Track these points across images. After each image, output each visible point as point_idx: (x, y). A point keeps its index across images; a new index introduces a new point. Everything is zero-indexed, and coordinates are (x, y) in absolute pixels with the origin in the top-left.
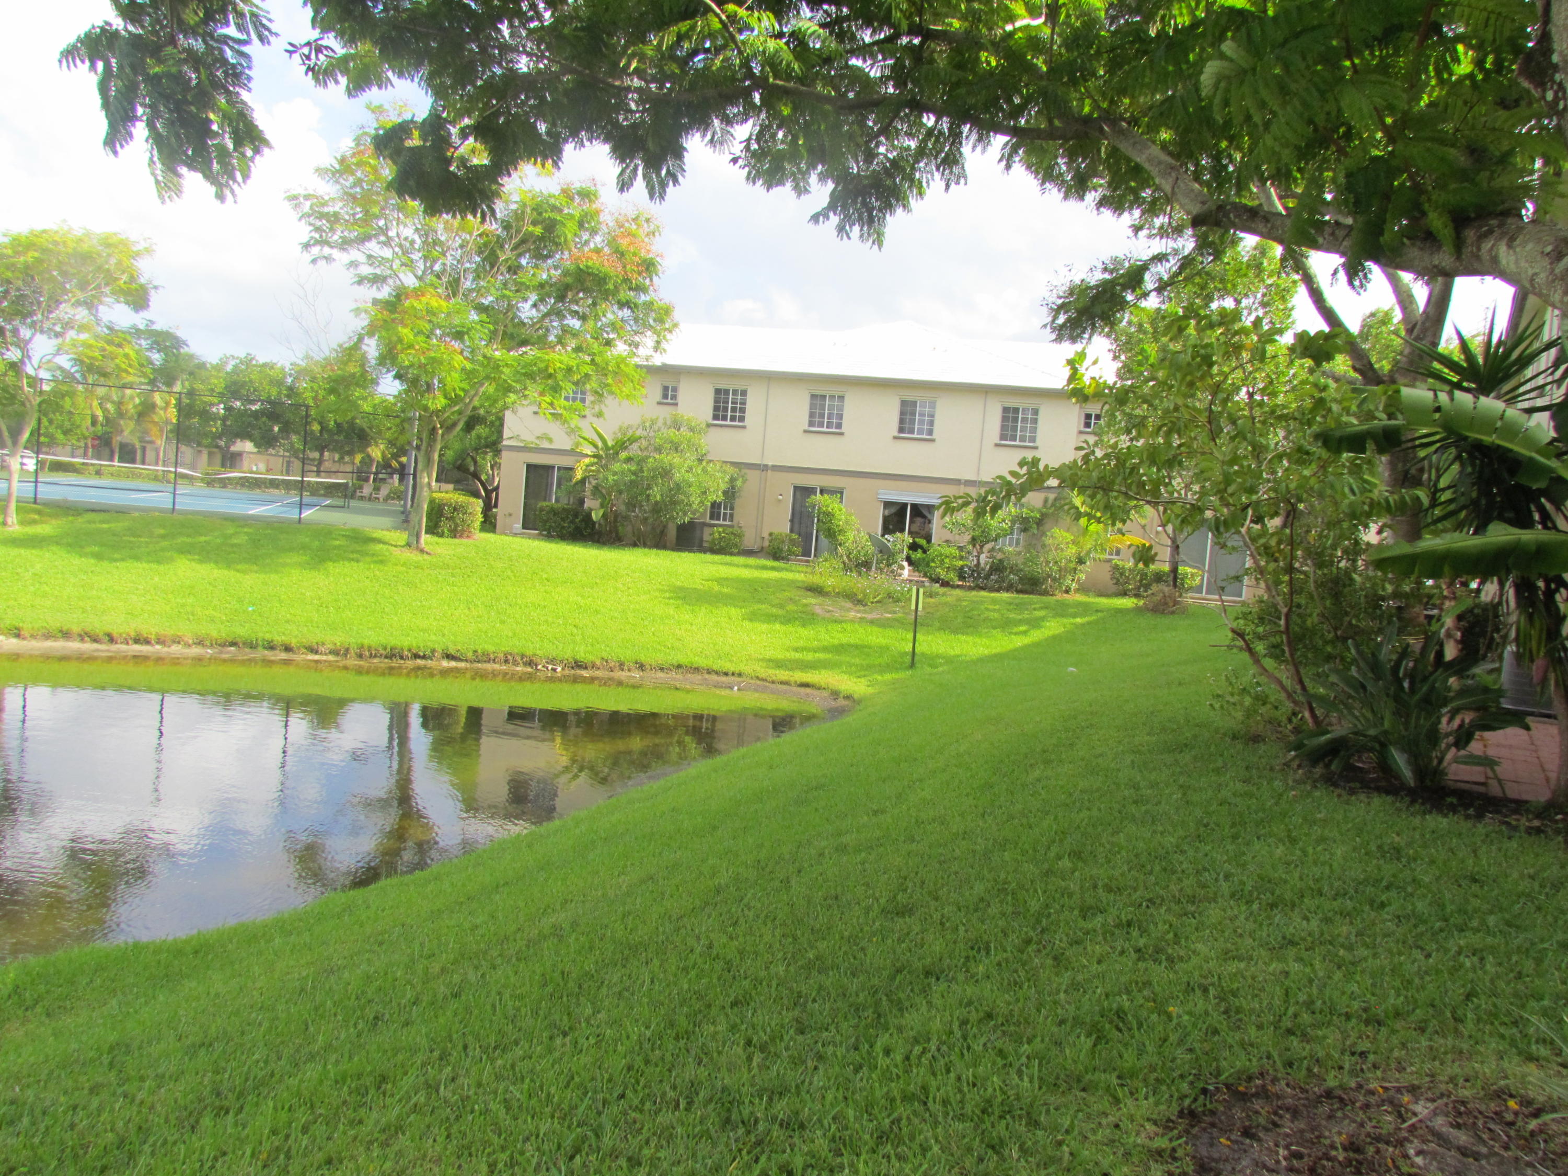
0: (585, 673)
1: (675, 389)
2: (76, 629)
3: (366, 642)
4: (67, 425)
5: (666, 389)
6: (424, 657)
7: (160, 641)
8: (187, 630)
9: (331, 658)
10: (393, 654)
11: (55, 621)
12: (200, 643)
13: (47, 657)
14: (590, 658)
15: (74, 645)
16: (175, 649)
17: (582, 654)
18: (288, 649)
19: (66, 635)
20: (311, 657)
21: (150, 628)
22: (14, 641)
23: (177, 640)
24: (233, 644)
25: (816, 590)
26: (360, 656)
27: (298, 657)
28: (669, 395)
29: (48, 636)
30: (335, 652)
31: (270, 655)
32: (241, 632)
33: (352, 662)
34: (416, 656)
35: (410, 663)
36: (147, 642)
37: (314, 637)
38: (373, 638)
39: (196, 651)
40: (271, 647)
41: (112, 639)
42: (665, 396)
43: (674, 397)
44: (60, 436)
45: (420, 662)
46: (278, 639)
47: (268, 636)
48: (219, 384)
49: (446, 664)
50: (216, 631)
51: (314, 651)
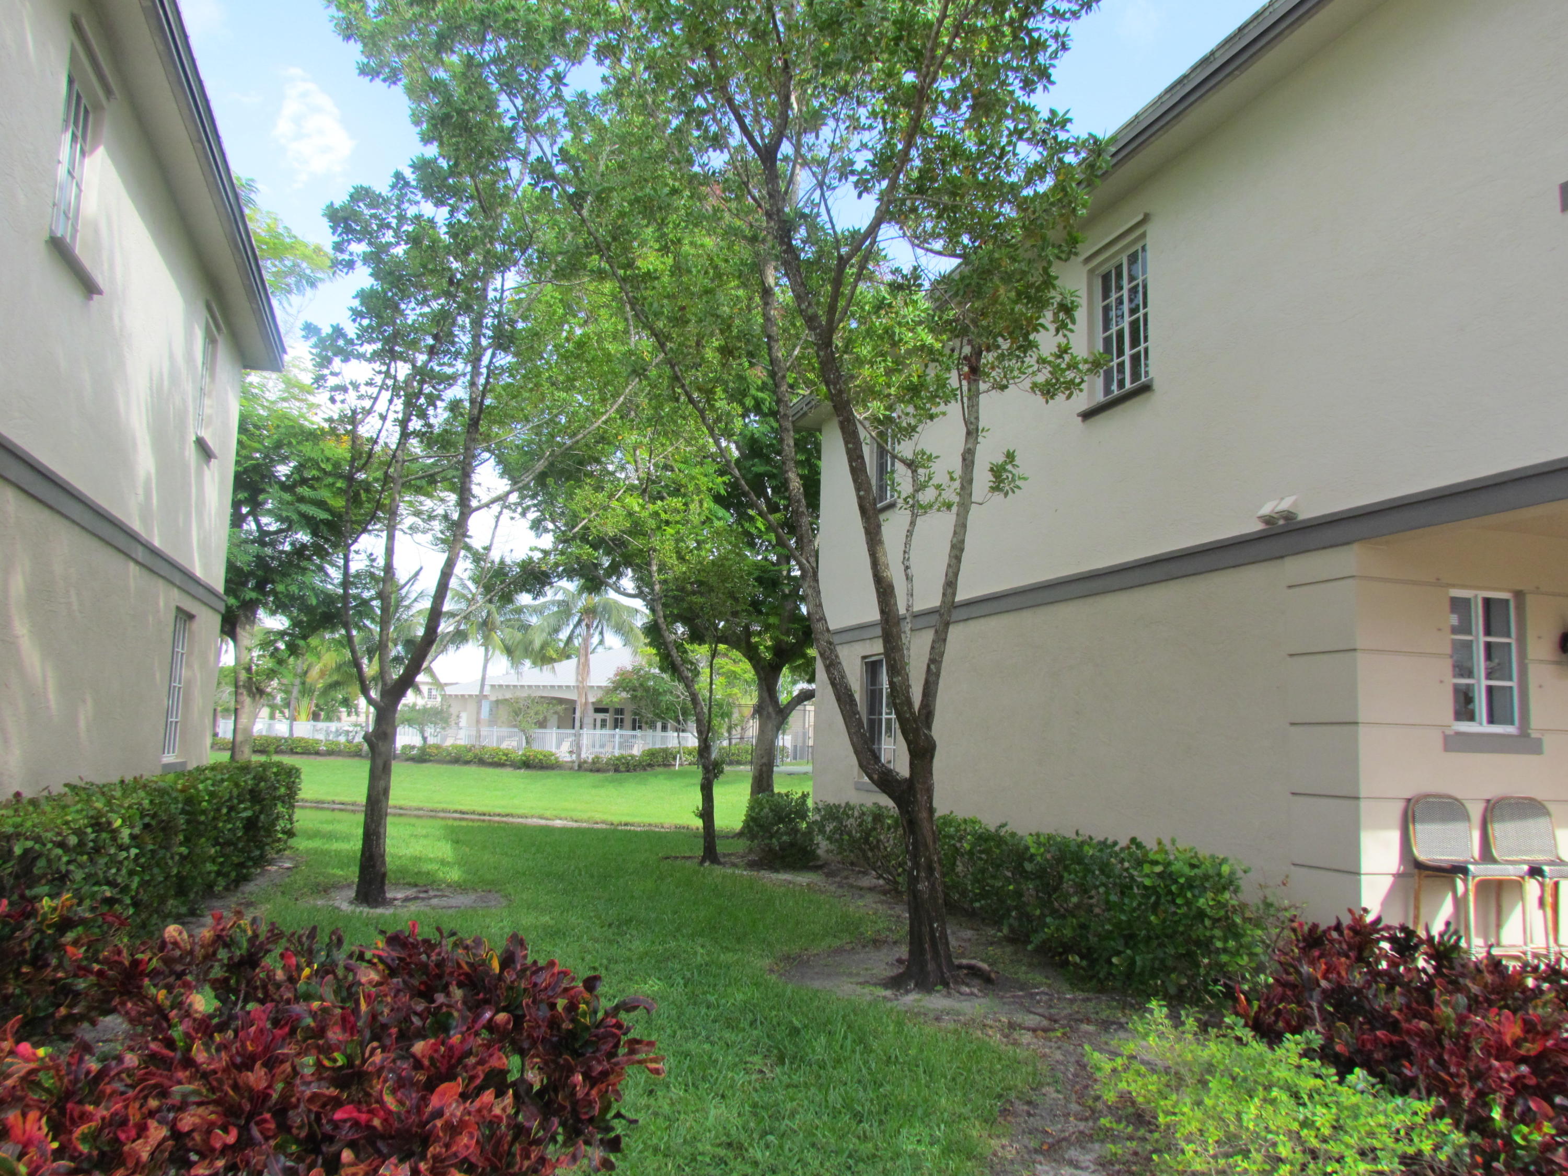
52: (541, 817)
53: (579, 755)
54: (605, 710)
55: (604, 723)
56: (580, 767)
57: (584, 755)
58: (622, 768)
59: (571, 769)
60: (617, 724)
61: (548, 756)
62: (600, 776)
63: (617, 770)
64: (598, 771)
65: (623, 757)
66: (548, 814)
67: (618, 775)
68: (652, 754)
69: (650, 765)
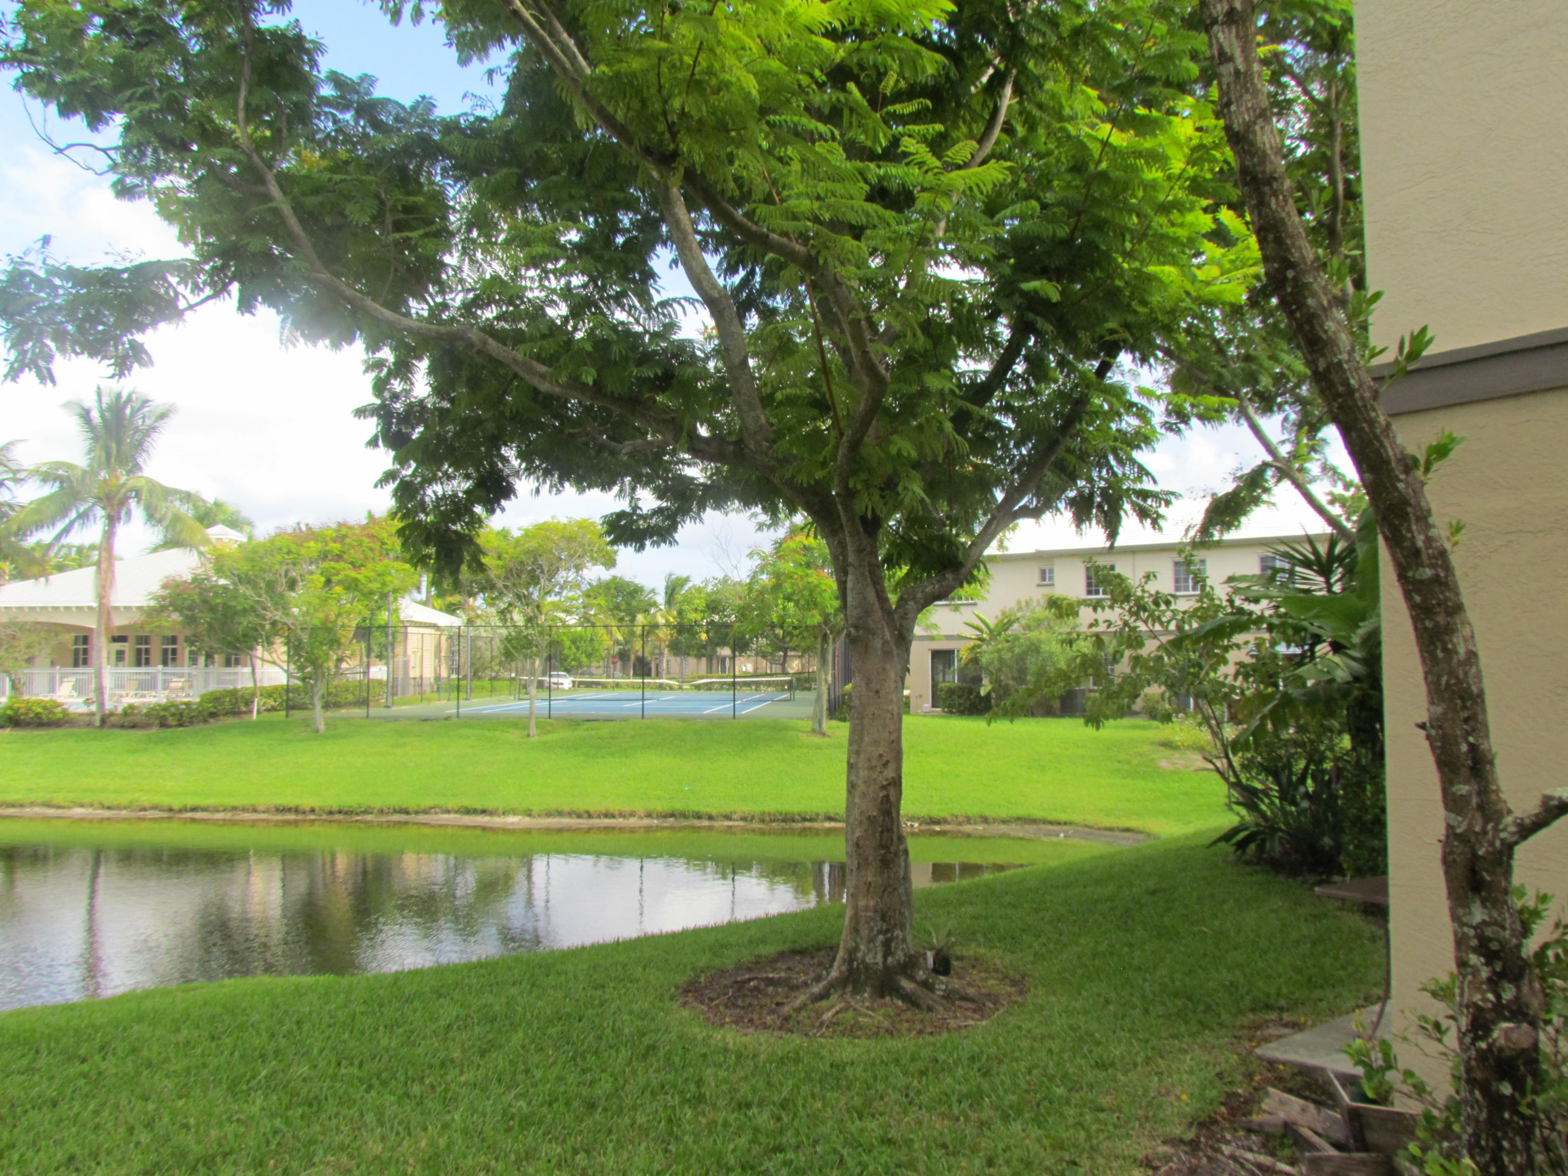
0: (937, 828)
1: (1051, 571)
2: (566, 809)
3: (767, 810)
4: (590, 649)
5: (1043, 572)
6: (811, 820)
7: (622, 815)
8: (640, 806)
9: (741, 823)
10: (788, 818)
11: (553, 805)
12: (649, 815)
13: (548, 830)
14: (943, 814)
15: (566, 821)
16: (632, 821)
17: (937, 811)
18: (710, 818)
19: (560, 813)
20: (727, 823)
21: (615, 807)
22: (527, 819)
23: (632, 814)
24: (672, 815)
25: (1167, 745)
26: (763, 821)
27: (715, 824)
28: (1045, 576)
29: (549, 814)
30: (743, 819)
31: (697, 823)
32: (678, 806)
33: (756, 825)
34: (804, 819)
35: (800, 825)
36: (613, 816)
37: (727, 808)
38: (772, 806)
39: (646, 822)
40: (699, 816)
41: (590, 816)
42: (1044, 579)
43: (1051, 578)
44: (584, 659)
45: (807, 824)
46: (703, 809)
47: (697, 809)
48: (701, 603)
49: (827, 825)
50: (661, 806)
51: (728, 817)
52: (48, 805)
53: (102, 704)
54: (122, 639)
55: (120, 655)
56: (103, 722)
57: (109, 706)
58: (171, 721)
59: (89, 725)
60: (142, 659)
61: (50, 707)
62: (138, 733)
63: (163, 725)
64: (134, 726)
65: (173, 705)
66: (59, 798)
67: (168, 731)
68: (216, 699)
69: (213, 715)
